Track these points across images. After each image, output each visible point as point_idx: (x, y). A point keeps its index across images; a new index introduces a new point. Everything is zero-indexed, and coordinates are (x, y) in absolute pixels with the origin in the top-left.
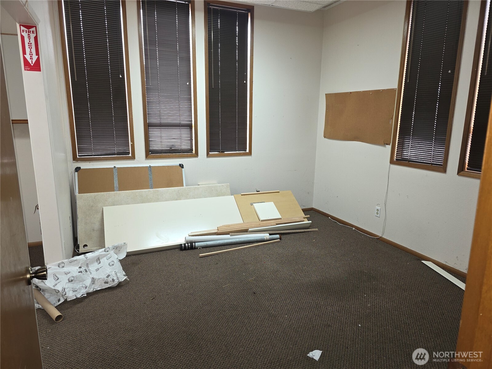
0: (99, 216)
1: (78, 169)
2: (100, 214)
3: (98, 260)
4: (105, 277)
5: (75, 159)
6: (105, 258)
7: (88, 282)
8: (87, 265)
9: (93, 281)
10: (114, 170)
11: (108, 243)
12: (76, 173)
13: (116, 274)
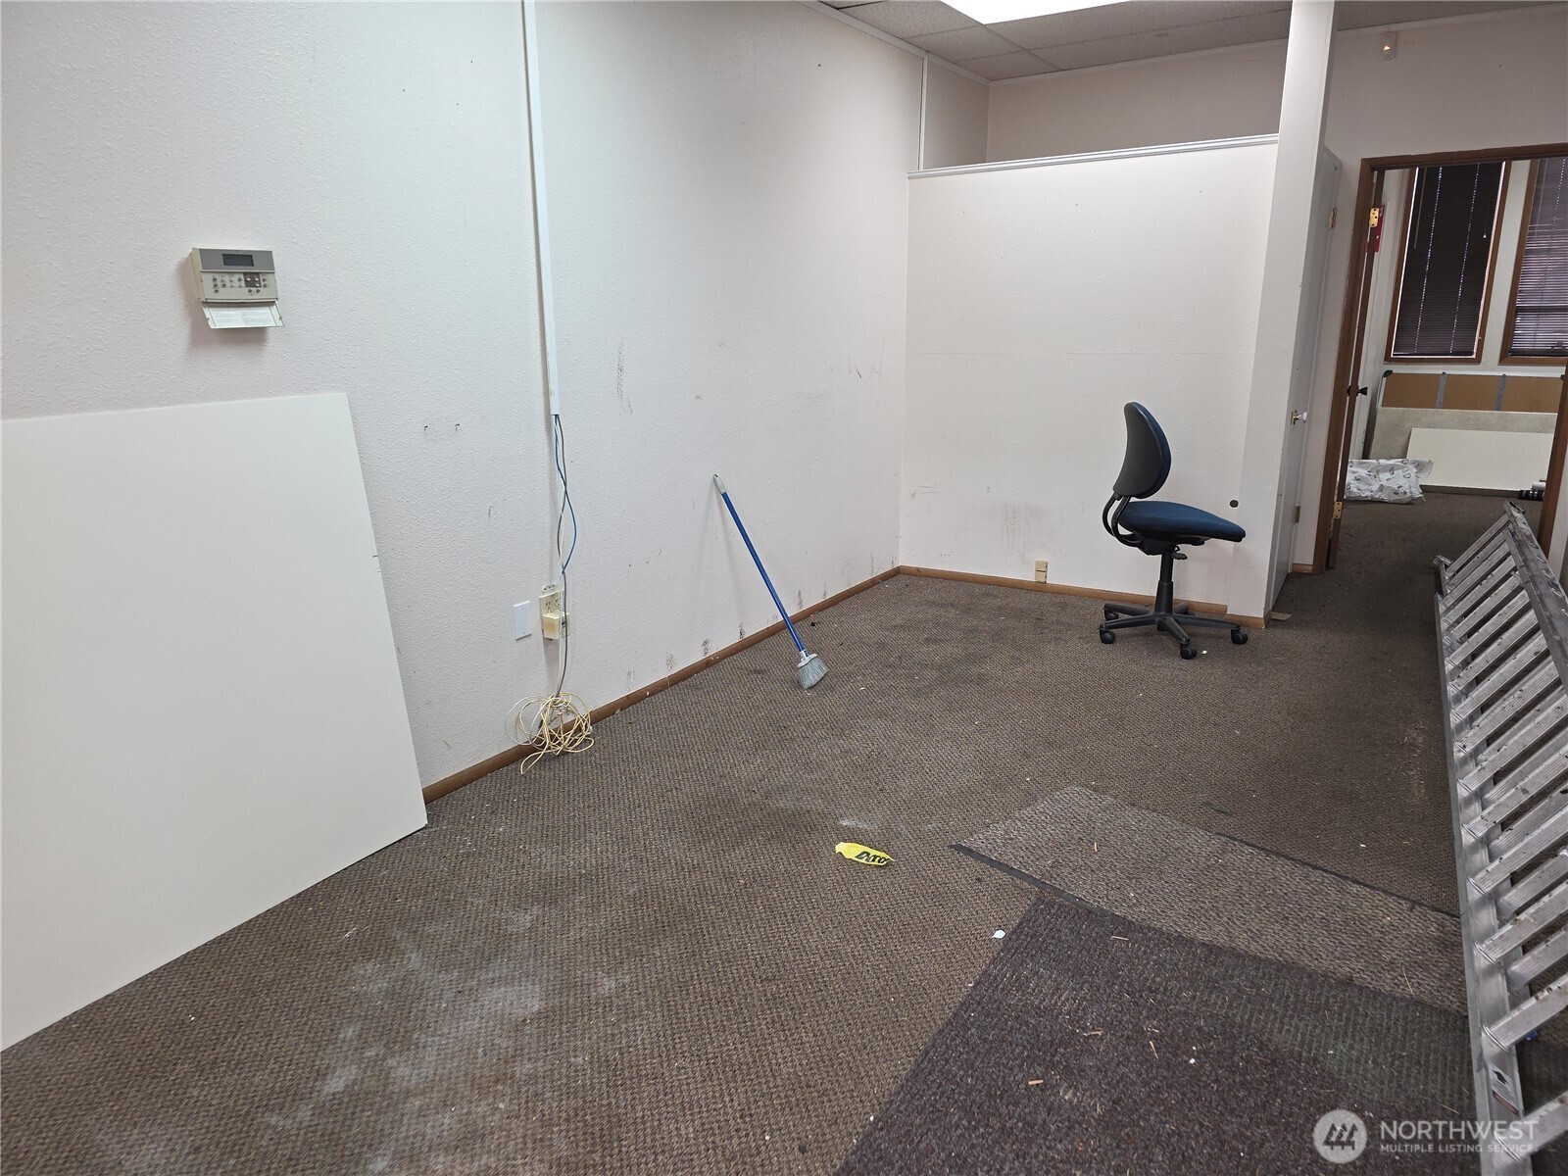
0: (1403, 440)
1: (1388, 373)
2: (1407, 436)
3: (1392, 469)
4: (1396, 487)
5: (1387, 359)
6: (1400, 471)
7: (1375, 487)
8: (1378, 472)
9: (1381, 488)
10: (1442, 378)
11: (1410, 456)
12: (1385, 379)
13: (1410, 487)
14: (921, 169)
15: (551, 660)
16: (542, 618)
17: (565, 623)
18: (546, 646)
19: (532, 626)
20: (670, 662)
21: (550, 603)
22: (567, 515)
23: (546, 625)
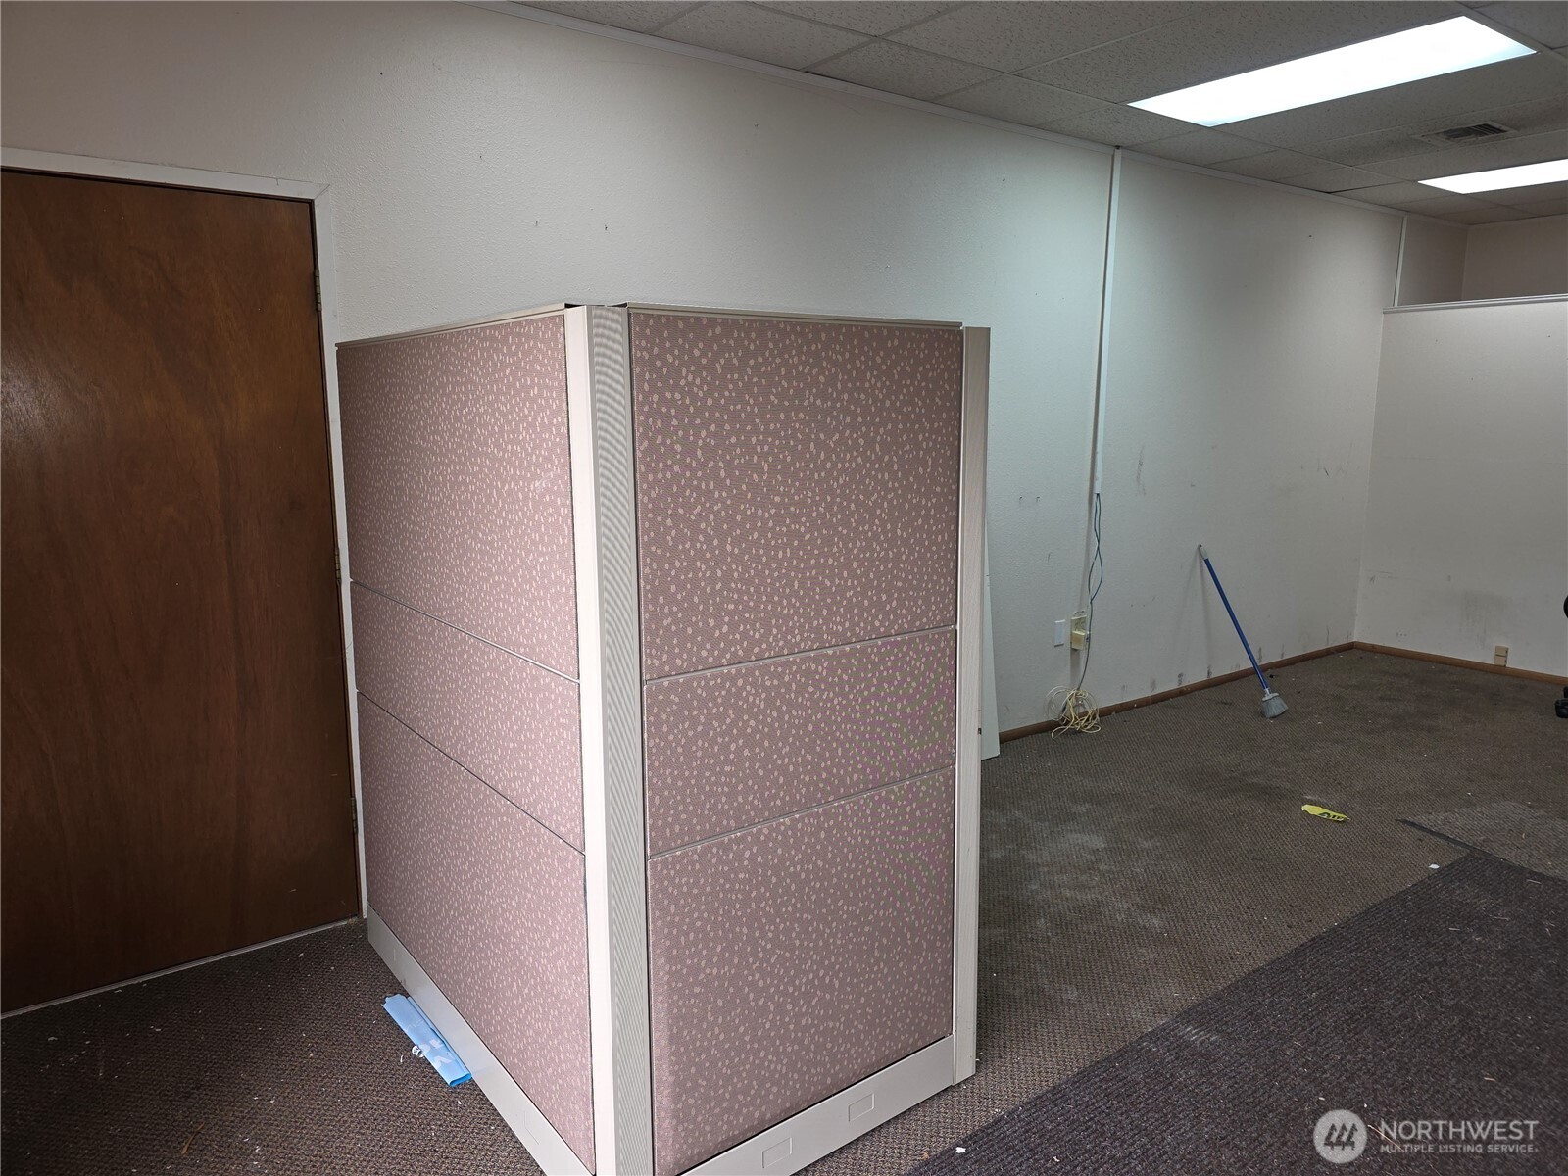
14: (1396, 305)
15: (1075, 665)
16: (1072, 634)
17: (1088, 639)
18: (1072, 653)
19: (1064, 639)
20: (1153, 685)
21: (1079, 624)
22: (1097, 562)
23: (1074, 638)
